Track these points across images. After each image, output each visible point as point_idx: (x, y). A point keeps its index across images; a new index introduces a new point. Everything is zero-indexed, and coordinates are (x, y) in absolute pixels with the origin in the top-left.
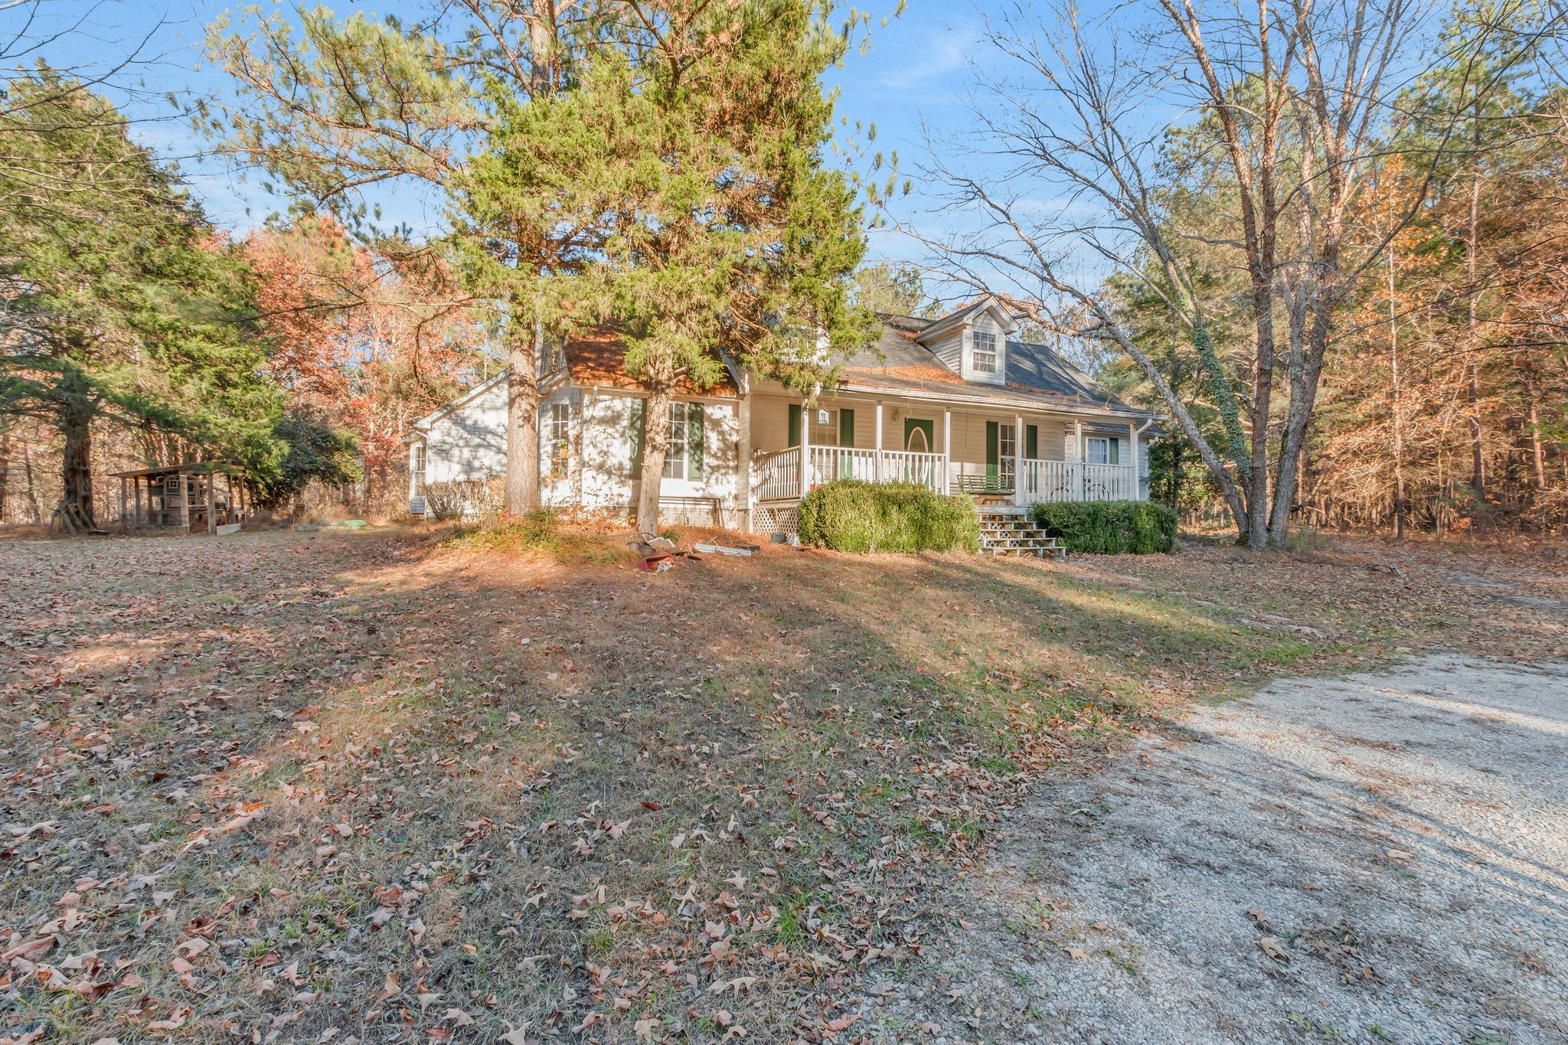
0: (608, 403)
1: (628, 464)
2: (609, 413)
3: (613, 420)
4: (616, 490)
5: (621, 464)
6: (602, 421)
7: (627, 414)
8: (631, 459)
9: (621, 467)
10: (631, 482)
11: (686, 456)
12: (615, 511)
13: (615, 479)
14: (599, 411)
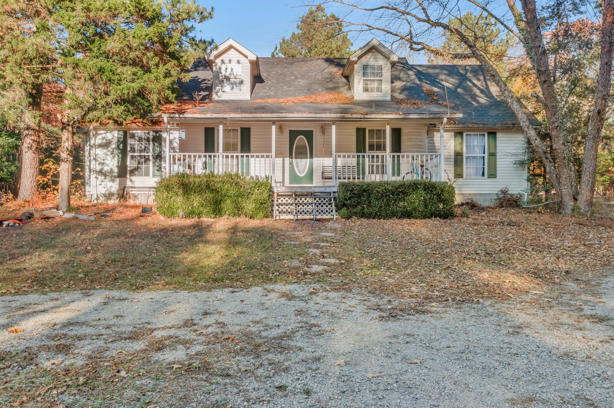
0: (104, 135)
1: (116, 170)
2: (104, 141)
3: (106, 145)
4: (110, 184)
5: (112, 169)
6: (100, 146)
7: (115, 141)
8: (118, 166)
9: (112, 171)
10: (118, 180)
11: (151, 163)
12: (109, 196)
13: (108, 178)
14: (99, 140)
